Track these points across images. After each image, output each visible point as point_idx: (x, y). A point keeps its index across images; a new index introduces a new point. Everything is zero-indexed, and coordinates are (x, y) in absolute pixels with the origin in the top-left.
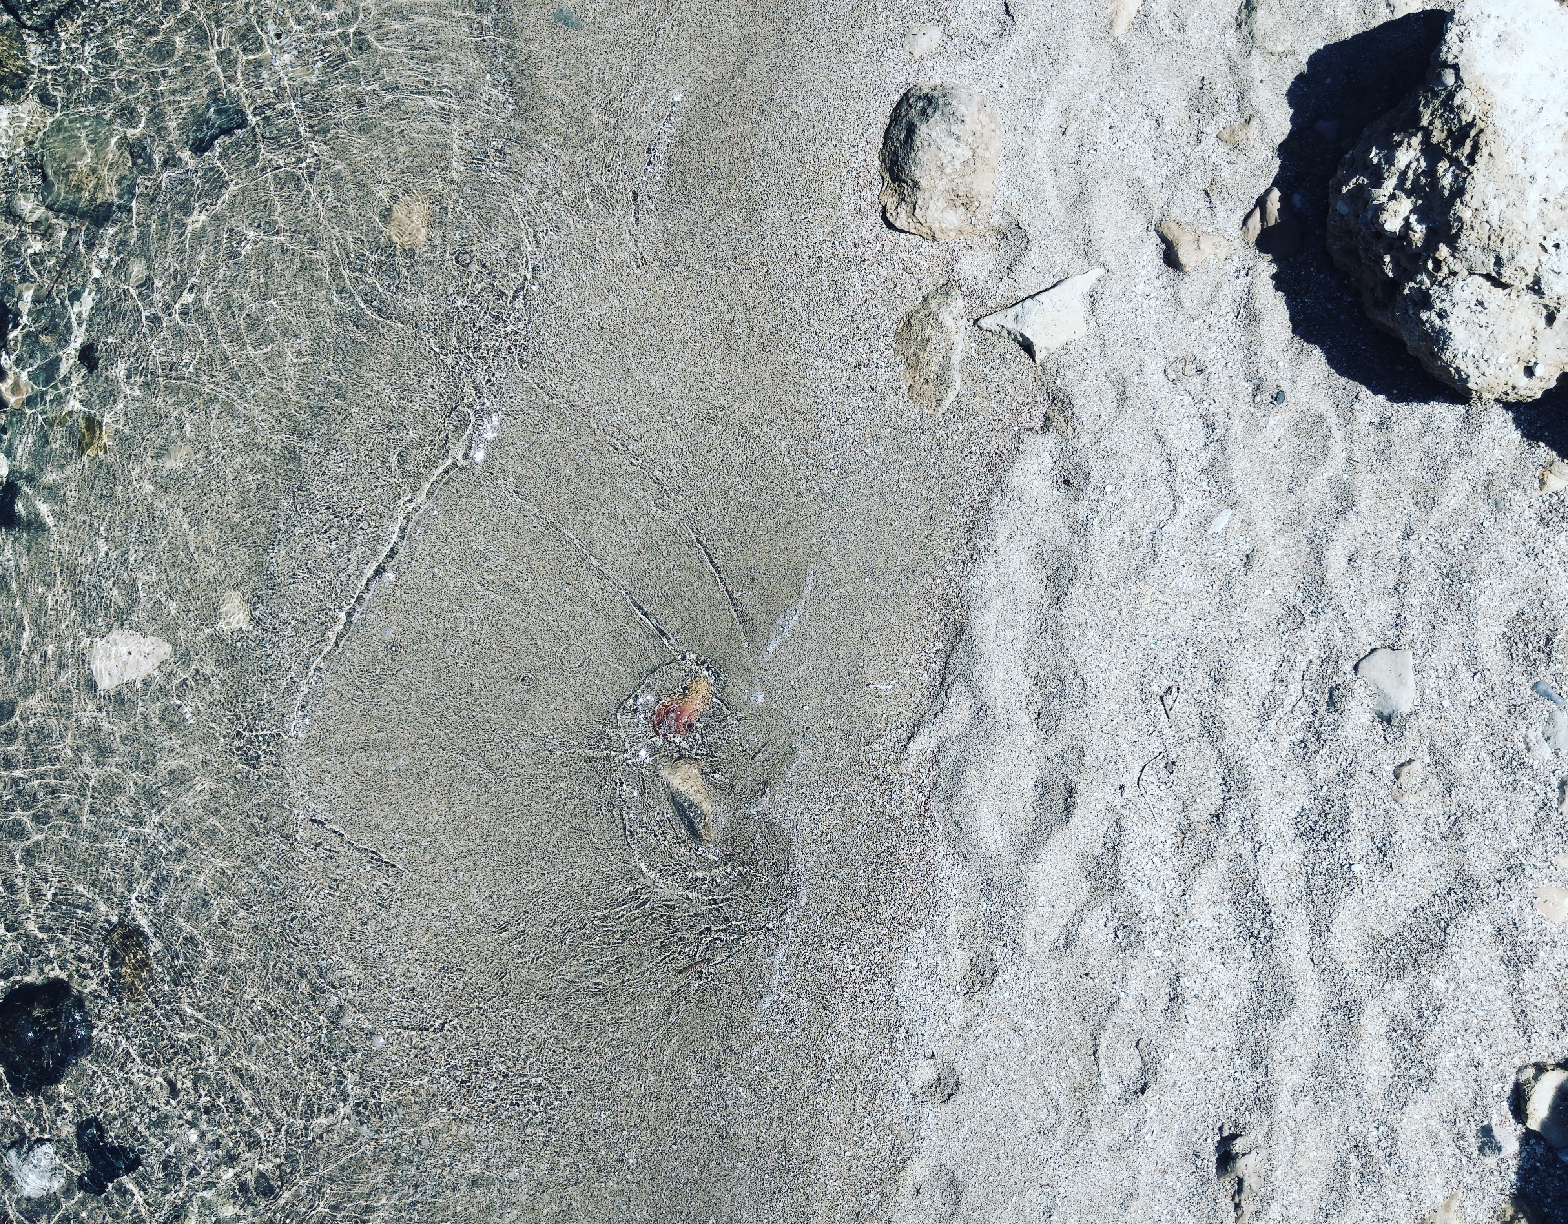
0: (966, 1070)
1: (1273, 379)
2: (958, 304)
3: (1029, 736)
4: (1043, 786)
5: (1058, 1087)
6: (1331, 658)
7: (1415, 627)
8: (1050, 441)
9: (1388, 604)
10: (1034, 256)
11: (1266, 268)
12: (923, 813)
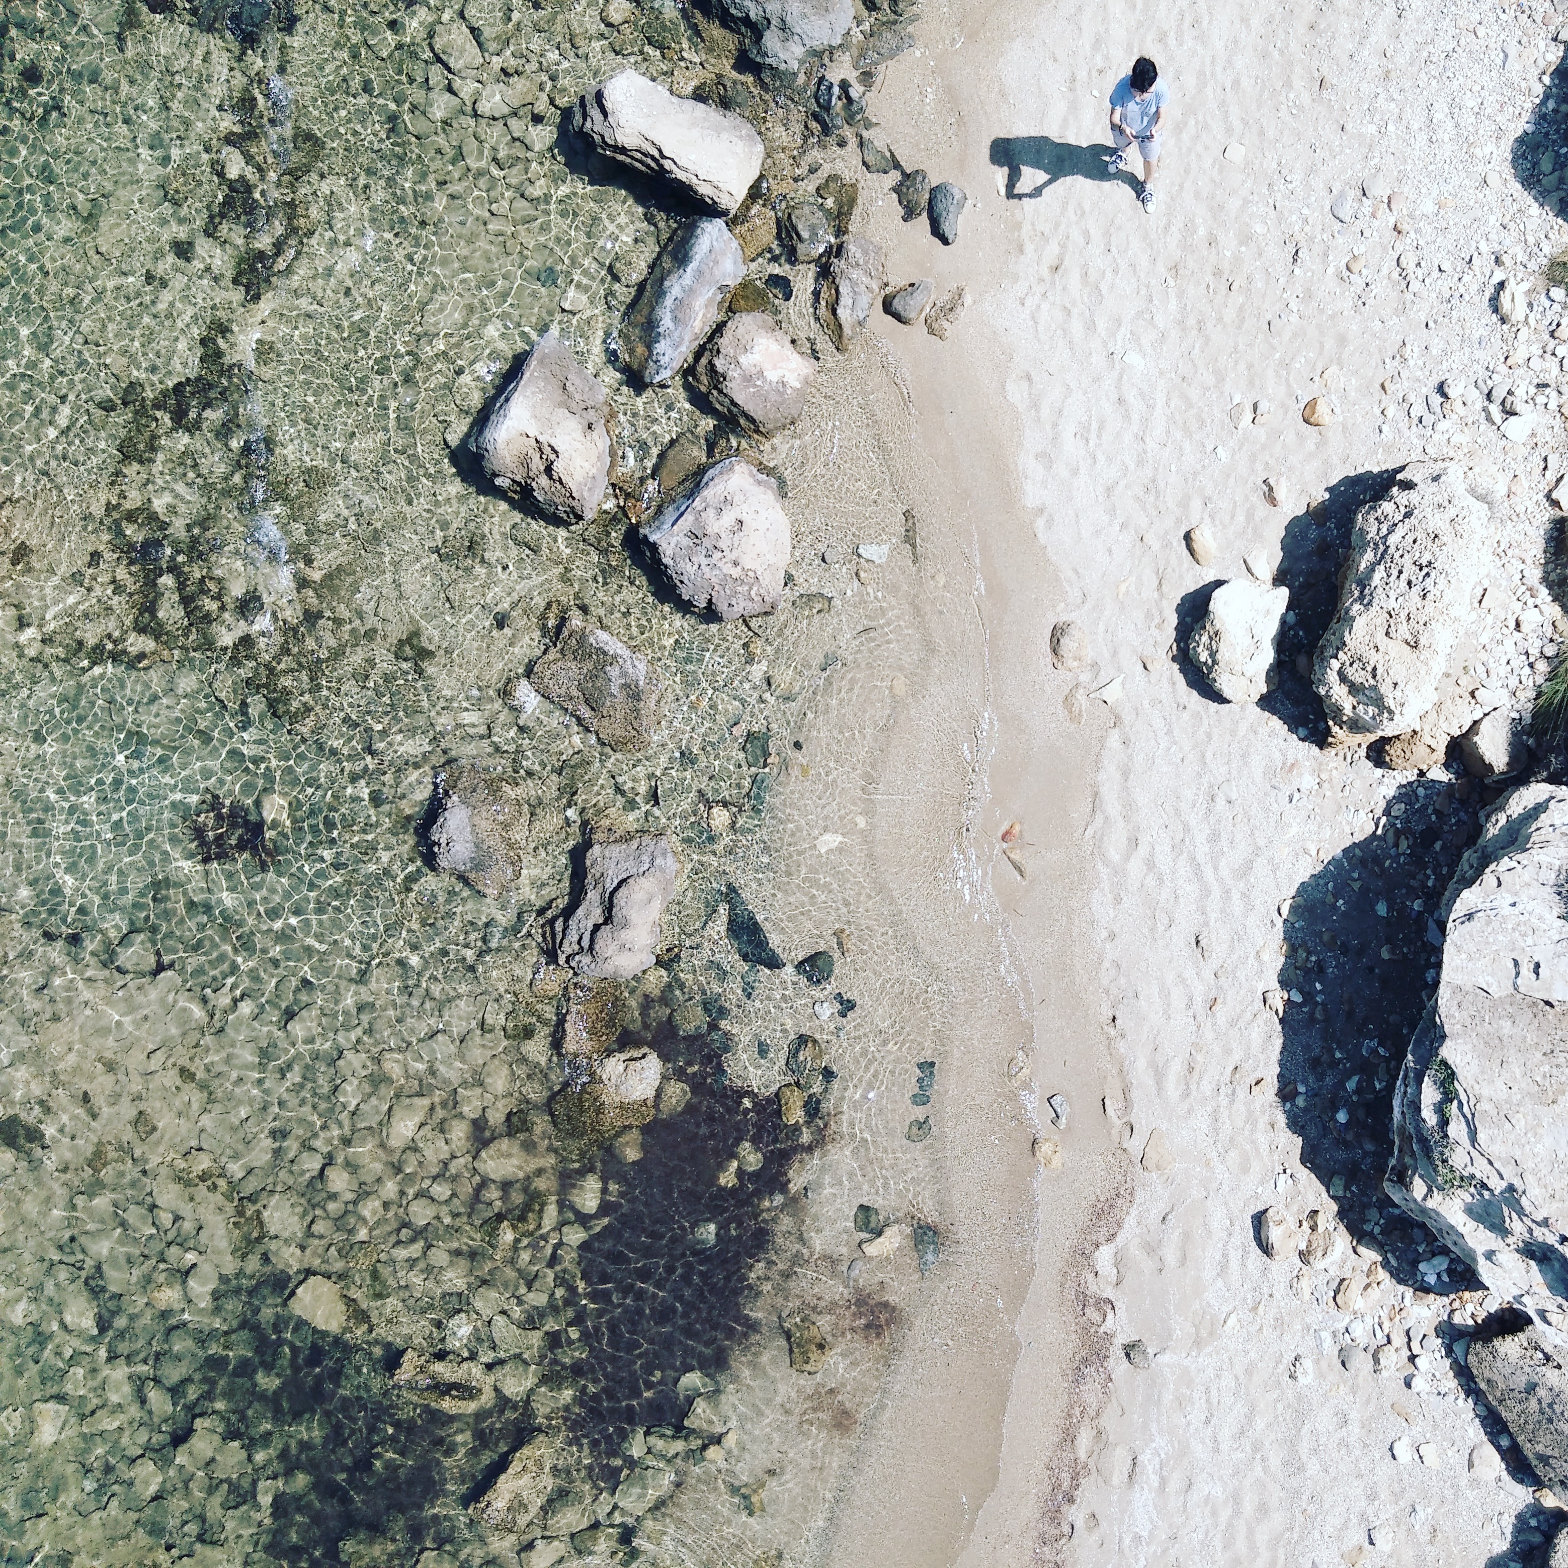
0: (1117, 931)
1: (1181, 701)
2: (1081, 691)
3: (1121, 823)
4: (1129, 839)
5: (1145, 931)
6: (1211, 786)
7: (1234, 773)
8: (1116, 731)
9: (1226, 767)
10: (1102, 673)
11: (1176, 667)
12: (1092, 854)
